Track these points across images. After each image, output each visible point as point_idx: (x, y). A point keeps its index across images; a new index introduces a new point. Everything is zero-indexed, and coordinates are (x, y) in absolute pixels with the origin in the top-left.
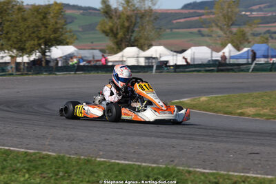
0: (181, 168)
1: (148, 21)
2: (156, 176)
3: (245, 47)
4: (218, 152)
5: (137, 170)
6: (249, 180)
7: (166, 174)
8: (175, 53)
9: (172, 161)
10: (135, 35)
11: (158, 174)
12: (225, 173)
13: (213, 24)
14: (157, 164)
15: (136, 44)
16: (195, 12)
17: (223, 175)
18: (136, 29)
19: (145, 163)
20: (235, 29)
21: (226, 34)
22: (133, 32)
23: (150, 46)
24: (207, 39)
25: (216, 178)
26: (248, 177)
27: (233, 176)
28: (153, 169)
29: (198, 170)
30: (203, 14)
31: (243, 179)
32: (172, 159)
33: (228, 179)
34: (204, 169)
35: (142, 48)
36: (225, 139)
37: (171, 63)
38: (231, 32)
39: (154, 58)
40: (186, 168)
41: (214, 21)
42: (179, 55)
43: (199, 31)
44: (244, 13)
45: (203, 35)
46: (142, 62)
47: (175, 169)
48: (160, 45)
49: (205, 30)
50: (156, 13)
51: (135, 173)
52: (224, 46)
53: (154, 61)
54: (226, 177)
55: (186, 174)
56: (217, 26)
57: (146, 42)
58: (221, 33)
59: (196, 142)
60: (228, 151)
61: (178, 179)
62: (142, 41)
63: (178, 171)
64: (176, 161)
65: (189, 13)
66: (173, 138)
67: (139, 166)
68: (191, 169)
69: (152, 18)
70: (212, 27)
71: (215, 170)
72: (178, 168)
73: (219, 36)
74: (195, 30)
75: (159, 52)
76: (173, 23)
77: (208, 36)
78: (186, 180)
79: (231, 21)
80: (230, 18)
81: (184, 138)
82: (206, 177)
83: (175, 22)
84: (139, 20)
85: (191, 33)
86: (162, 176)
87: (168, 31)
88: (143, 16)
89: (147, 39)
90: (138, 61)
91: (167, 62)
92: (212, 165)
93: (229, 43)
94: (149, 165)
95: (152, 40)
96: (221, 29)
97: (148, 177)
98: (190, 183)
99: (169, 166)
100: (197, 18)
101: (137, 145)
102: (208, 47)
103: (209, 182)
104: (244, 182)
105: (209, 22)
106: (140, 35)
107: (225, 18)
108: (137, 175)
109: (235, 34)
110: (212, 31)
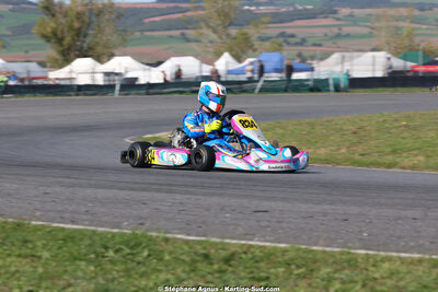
0: (154, 234)
1: (108, 20)
2: (117, 247)
3: (249, 57)
4: (208, 210)
5: (90, 238)
6: (252, 250)
7: (132, 244)
8: (147, 67)
9: (142, 224)
10: (88, 40)
11: (121, 243)
12: (219, 240)
13: (202, 24)
14: (120, 228)
15: (90, 53)
16: (176, 7)
17: (217, 244)
18: (91, 32)
19: (102, 227)
20: (234, 31)
21: (221, 38)
22: (85, 36)
23: (112, 55)
24: (194, 45)
25: (205, 248)
26: (251, 246)
27: (228, 244)
28: (114, 235)
29: (179, 236)
30: (188, 10)
31: (245, 249)
32: (142, 221)
33: (223, 249)
34: (189, 235)
35: (100, 59)
36: (218, 192)
37: (142, 81)
38: (228, 35)
39: (117, 74)
40: (162, 235)
41: (203, 20)
42: (153, 69)
43: (183, 34)
44: (247, 7)
45: (188, 40)
46: (100, 80)
47: (145, 236)
48: (125, 55)
49: (191, 33)
50: (119, 8)
51: (88, 242)
52: (218, 55)
53: (116, 78)
54: (220, 246)
55: (163, 243)
56: (209, 27)
57: (106, 50)
58: (214, 37)
59: (178, 197)
60: (222, 209)
61: (150, 250)
62: (99, 49)
63: (151, 239)
64: (148, 224)
65: (169, 8)
66: (144, 190)
67: (94, 232)
68: (169, 235)
69: (113, 16)
70: (201, 28)
71: (204, 236)
72: (150, 234)
73: (211, 42)
74: (177, 33)
75: (125, 65)
76: (143, 23)
77: (197, 41)
78: (162, 251)
79: (229, 19)
80: (227, 15)
81: (159, 191)
82: (190, 248)
83: (146, 21)
84: (94, 19)
85: (171, 37)
86: (127, 245)
87: (137, 34)
88: (100, 13)
89: (106, 46)
90: (93, 79)
91: (136, 79)
92: (200, 229)
93: (226, 51)
94: (109, 230)
95: (115, 47)
96: (215, 32)
97: (106, 248)
98: (167, 257)
99: (137, 232)
100: (180, 15)
101: (91, 202)
102: (196, 56)
103: (196, 253)
104: (245, 253)
105: (197, 22)
106: (97, 40)
107: (219, 15)
108: (90, 245)
109: (235, 38)
110: (201, 34)
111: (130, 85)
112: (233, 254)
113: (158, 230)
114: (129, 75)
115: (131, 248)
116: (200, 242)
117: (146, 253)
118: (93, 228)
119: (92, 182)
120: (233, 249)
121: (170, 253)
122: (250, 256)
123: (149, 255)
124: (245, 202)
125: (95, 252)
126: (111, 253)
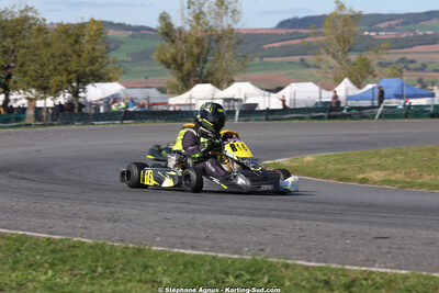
0: (275, 260)
1: (228, 46)
2: (238, 273)
3: (368, 83)
4: (328, 236)
5: (211, 264)
6: (373, 276)
7: (252, 270)
8: (267, 93)
9: (261, 250)
10: (208, 66)
11: (240, 270)
12: (339, 266)
13: (322, 50)
14: (240, 254)
15: (210, 79)
16: (296, 33)
17: (337, 270)
18: (210, 58)
19: (222, 252)
20: (353, 57)
21: (340, 63)
22: (205, 62)
23: (231, 82)
24: (313, 70)
25: (325, 275)
26: (372, 272)
27: (350, 270)
28: (234, 261)
29: (299, 262)
30: (308, 36)
31: (365, 276)
32: (261, 248)
33: (344, 275)
34: (309, 261)
35: (219, 85)
36: (339, 218)
37: (262, 107)
38: (348, 61)
39: (236, 100)
40: (282, 261)
41: (323, 45)
42: (272, 95)
43: (302, 60)
44: (366, 33)
45: (308, 66)
47: (266, 262)
48: (245, 81)
49: (310, 59)
50: (239, 33)
51: (208, 267)
52: (338, 81)
53: (236, 104)
54: (340, 273)
55: (283, 269)
56: (328, 52)
57: (225, 77)
58: (333, 62)
59: (298, 223)
60: (343, 235)
61: (270, 276)
62: (218, 75)
63: (271, 265)
64: (268, 250)
66: (264, 216)
67: (213, 257)
68: (289, 262)
69: (233, 42)
70: (320, 54)
71: (325, 262)
72: (270, 260)
73: (331, 68)
74: (297, 59)
75: (244, 91)
76: (263, 49)
77: (315, 67)
78: (283, 277)
79: (348, 44)
80: (346, 41)
81: (279, 217)
82: (311, 274)
83: (266, 46)
84: (213, 44)
85: (291, 63)
86: (248, 271)
87: (257, 60)
88: (219, 39)
89: (225, 72)
91: (256, 105)
92: (320, 256)
93: (346, 76)
94: (229, 256)
95: (234, 74)
96: (335, 57)
97: (227, 274)
98: (287, 283)
99: (257, 258)
100: (299, 41)
101: (212, 228)
102: (316, 82)
103: (316, 280)
104: (366, 279)
105: (317, 47)
106: (217, 65)
107: (339, 41)
108: (211, 271)
109: (355, 64)
110: (321, 60)
111: (250, 111)
112: (354, 281)
113: (278, 256)
114: (249, 101)
115: (252, 274)
116: (320, 269)
117: (266, 279)
118: (214, 254)
119: (212, 208)
120: (354, 276)
121: (290, 280)
122: (370, 282)
123: (269, 282)
124: (366, 228)
125: (215, 278)
126: (231, 279)
